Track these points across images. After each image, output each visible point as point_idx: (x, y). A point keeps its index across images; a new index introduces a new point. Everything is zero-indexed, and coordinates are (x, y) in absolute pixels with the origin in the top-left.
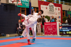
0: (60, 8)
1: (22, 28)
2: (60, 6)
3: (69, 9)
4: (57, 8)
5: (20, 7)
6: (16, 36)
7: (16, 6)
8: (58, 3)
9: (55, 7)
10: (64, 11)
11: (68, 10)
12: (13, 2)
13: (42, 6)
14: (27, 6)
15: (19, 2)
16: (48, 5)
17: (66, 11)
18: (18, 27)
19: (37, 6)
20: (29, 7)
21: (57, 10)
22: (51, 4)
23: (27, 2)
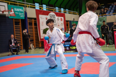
0: (63, 18)
1: (16, 45)
2: (63, 15)
3: (74, 19)
4: (60, 18)
5: (13, 19)
6: (9, 55)
7: (8, 17)
8: (61, 12)
9: (56, 17)
10: (67, 21)
11: (72, 20)
12: (3, 12)
13: (40, 16)
14: (22, 16)
15: (11, 11)
16: (48, 15)
17: (70, 21)
18: (11, 44)
19: (34, 16)
20: (24, 18)
21: (60, 20)
22: (52, 13)
23: (21, 12)
